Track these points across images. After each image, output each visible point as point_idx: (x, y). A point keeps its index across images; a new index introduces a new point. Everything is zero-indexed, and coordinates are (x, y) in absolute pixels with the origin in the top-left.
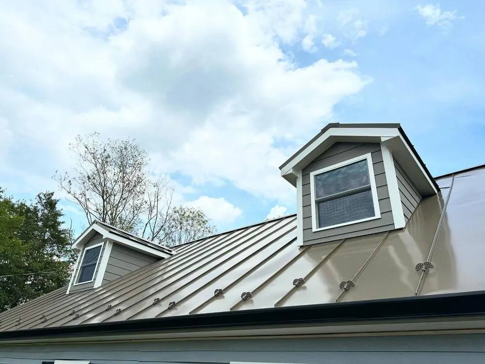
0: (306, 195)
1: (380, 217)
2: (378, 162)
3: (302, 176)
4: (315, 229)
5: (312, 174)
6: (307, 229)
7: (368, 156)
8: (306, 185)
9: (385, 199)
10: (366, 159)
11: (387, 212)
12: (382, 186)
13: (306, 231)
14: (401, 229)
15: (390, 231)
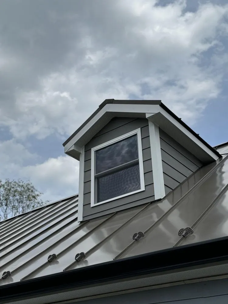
0: (87, 171)
1: (145, 190)
2: (146, 138)
3: (85, 152)
4: (92, 205)
5: (93, 150)
6: (86, 204)
7: (138, 131)
8: (87, 160)
9: (149, 172)
10: (136, 135)
11: (150, 184)
12: (148, 160)
13: (85, 206)
14: (160, 200)
15: (151, 202)
